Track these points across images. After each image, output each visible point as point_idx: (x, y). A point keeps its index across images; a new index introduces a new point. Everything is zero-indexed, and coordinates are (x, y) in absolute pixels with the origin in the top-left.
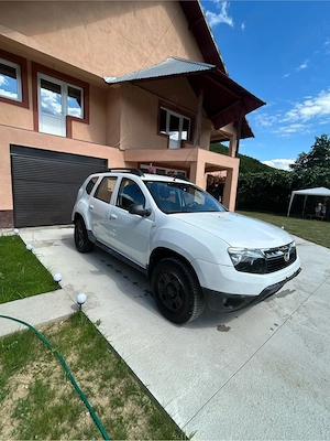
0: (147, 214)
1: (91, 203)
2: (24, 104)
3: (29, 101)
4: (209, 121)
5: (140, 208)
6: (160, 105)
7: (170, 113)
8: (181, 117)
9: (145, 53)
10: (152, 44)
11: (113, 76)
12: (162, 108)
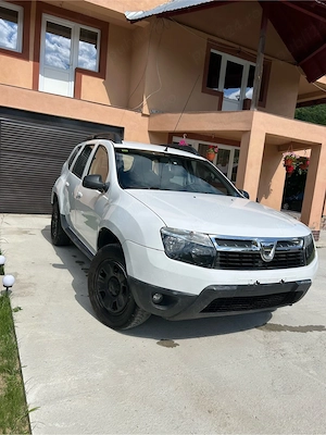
0: (104, 189)
1: (68, 179)
2: (22, 55)
3: (30, 50)
4: (298, 68)
6: (209, 46)
7: (226, 58)
8: (246, 64)
11: (138, 10)
12: (212, 51)
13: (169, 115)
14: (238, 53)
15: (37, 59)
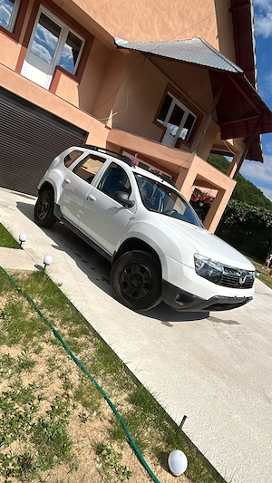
0: (129, 205)
1: (67, 176)
2: (14, 35)
3: (20, 33)
4: (218, 127)
5: (125, 197)
6: (167, 89)
7: (176, 102)
8: (187, 111)
9: (171, 23)
10: (181, 16)
11: (125, 39)
12: (169, 93)
13: (128, 134)
14: (185, 101)
15: (26, 44)
